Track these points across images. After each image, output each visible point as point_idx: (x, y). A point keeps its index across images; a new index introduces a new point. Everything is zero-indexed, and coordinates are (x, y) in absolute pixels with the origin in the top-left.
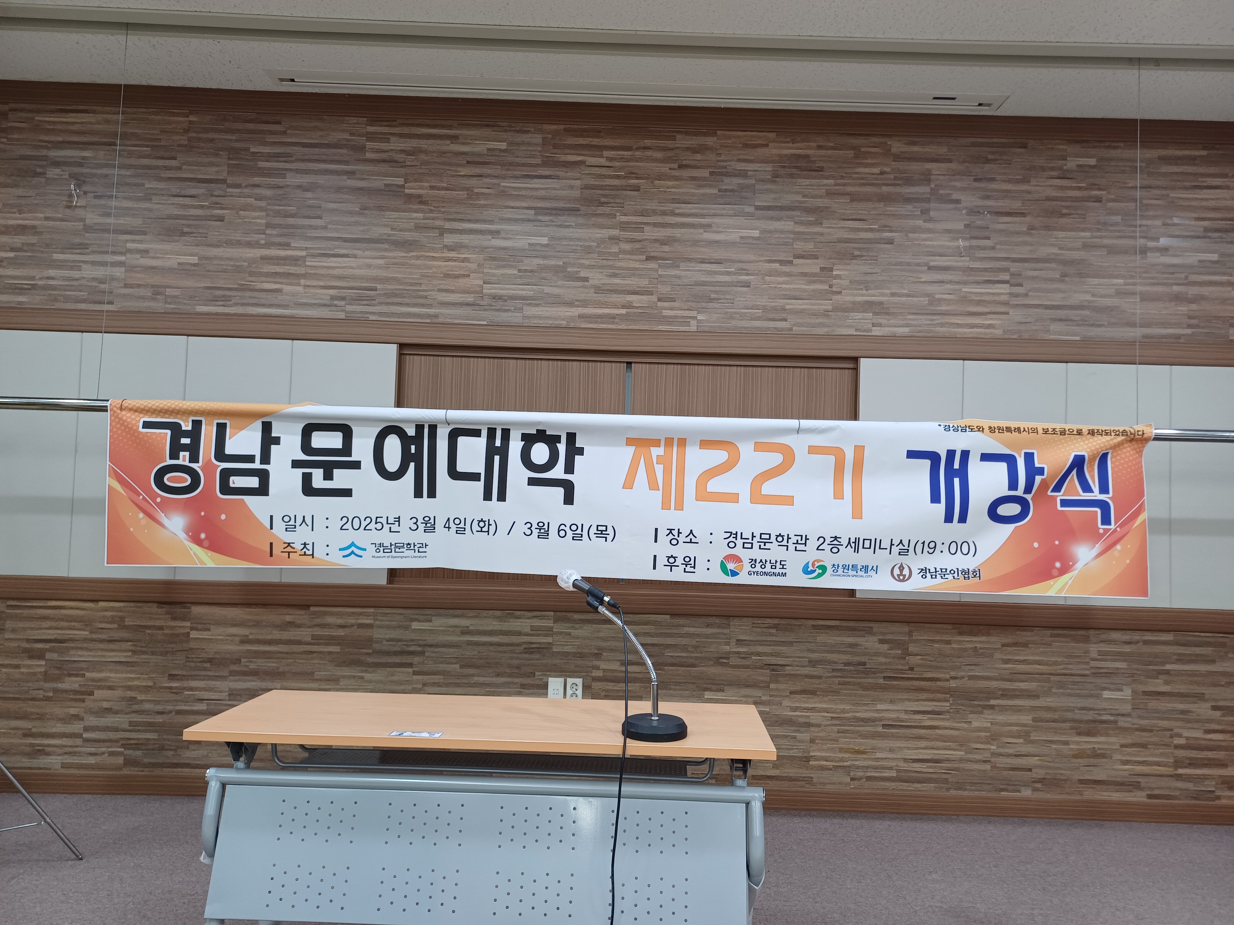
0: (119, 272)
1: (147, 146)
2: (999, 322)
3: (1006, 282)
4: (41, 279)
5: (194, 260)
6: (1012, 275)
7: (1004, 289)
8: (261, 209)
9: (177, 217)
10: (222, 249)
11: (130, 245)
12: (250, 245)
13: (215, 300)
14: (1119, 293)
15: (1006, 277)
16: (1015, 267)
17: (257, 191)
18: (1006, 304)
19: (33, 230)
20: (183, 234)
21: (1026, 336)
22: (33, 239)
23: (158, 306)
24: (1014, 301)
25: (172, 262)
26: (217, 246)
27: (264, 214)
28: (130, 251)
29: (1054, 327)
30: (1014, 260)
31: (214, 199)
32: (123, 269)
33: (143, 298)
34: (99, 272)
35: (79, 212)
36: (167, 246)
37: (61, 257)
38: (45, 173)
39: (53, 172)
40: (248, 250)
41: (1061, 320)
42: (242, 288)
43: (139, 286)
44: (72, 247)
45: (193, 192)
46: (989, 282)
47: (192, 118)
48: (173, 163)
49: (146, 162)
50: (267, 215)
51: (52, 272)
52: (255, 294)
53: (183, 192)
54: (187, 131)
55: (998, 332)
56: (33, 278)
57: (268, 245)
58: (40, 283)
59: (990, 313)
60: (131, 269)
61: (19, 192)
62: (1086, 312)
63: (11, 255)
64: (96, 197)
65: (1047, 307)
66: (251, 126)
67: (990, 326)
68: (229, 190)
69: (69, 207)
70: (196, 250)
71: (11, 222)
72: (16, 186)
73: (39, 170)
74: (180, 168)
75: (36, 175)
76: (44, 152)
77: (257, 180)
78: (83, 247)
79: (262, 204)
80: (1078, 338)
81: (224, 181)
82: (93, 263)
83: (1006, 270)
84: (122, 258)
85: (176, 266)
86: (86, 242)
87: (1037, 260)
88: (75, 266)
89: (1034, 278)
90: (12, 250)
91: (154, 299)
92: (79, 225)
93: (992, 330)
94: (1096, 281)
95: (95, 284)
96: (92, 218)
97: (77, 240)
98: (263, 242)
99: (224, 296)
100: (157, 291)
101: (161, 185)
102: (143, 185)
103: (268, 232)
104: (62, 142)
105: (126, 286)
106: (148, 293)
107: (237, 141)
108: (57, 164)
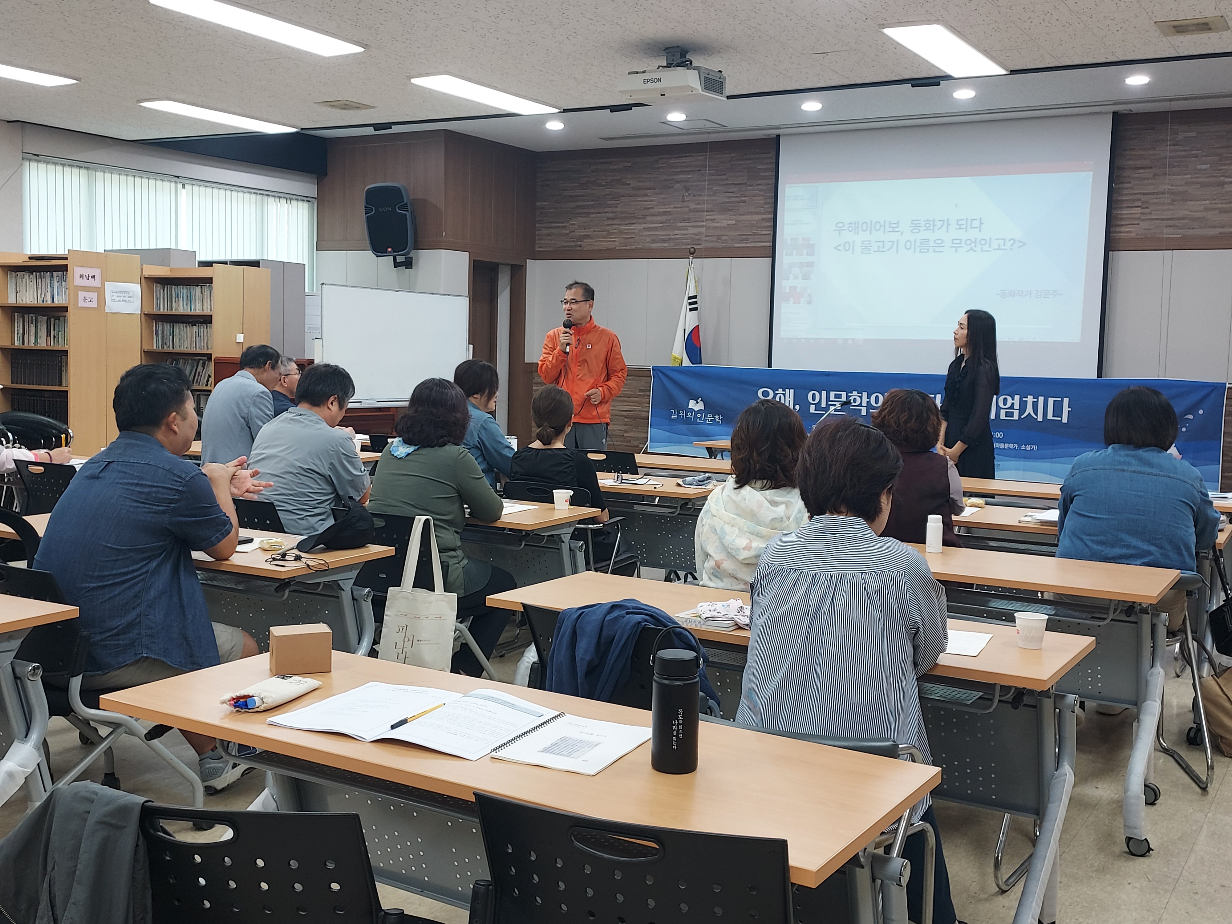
0: (703, 230)
1: (714, 170)
2: (1134, 229)
3: (1140, 207)
4: (673, 235)
5: (733, 222)
6: (1143, 202)
7: (1139, 210)
8: (762, 195)
9: (727, 202)
10: (745, 216)
11: (707, 217)
12: (757, 213)
13: (742, 241)
14: (1206, 209)
15: (1139, 204)
16: (1144, 198)
17: (760, 187)
18: (1138, 219)
19: (669, 213)
20: (729, 210)
21: (1149, 236)
22: (669, 217)
23: (719, 245)
24: (1143, 217)
25: (724, 224)
26: (743, 215)
27: (762, 198)
28: (707, 220)
29: (1165, 230)
30: (1144, 194)
31: (742, 193)
32: (704, 229)
33: (713, 241)
34: (695, 231)
35: (686, 203)
36: (722, 217)
37: (680, 224)
38: (673, 187)
39: (677, 186)
40: (756, 216)
41: (1170, 226)
42: (754, 234)
43: (711, 236)
44: (684, 220)
45: (732, 190)
46: (1129, 207)
47: (733, 155)
48: (725, 177)
49: (714, 177)
50: (765, 198)
51: (677, 232)
52: (760, 236)
53: (729, 191)
54: (730, 161)
55: (1133, 235)
56: (669, 235)
57: (764, 213)
58: (672, 237)
59: (1129, 224)
60: (708, 228)
61: (662, 196)
62: (1186, 221)
63: (661, 225)
64: (694, 196)
65: (1163, 219)
66: (757, 156)
67: (1128, 232)
68: (748, 188)
69: (683, 202)
70: (734, 217)
71: (661, 210)
72: (662, 194)
73: (671, 186)
74: (727, 179)
75: (670, 188)
76: (673, 177)
77: (760, 182)
78: (688, 220)
79: (761, 193)
80: (1180, 236)
81: (746, 184)
82: (693, 227)
83: (1140, 200)
84: (704, 223)
85: (726, 226)
86: (690, 217)
87: (1158, 193)
88: (685, 229)
89: (1156, 203)
90: (662, 223)
91: (717, 242)
92: (687, 209)
93: (1129, 234)
94: (1192, 203)
95: (693, 236)
96: (692, 206)
97: (686, 216)
98: (762, 211)
99: (746, 239)
100: (719, 237)
101: (718, 188)
102: (712, 188)
103: (765, 206)
104: (680, 172)
105: (706, 236)
106: (714, 239)
107: (751, 163)
108: (678, 182)
